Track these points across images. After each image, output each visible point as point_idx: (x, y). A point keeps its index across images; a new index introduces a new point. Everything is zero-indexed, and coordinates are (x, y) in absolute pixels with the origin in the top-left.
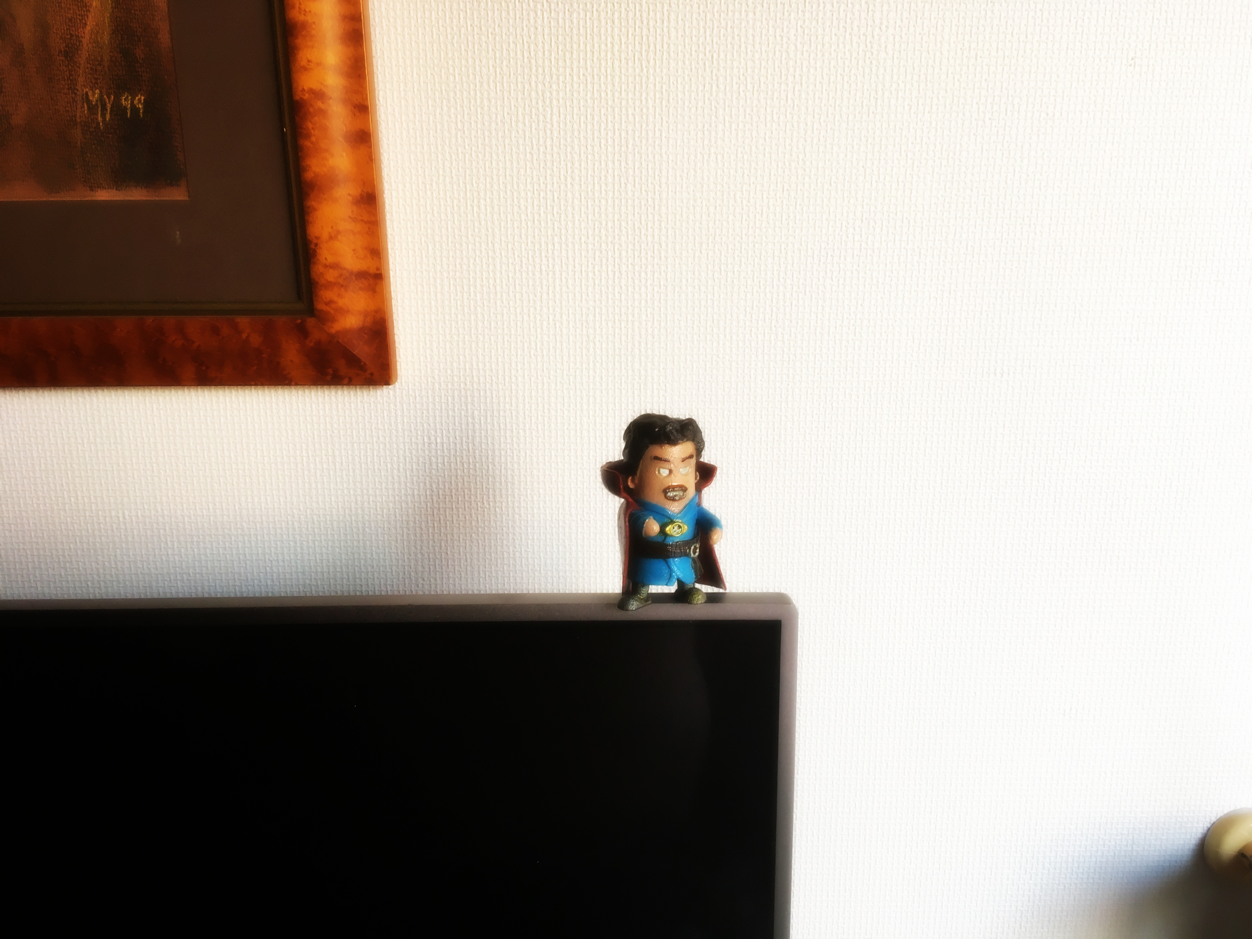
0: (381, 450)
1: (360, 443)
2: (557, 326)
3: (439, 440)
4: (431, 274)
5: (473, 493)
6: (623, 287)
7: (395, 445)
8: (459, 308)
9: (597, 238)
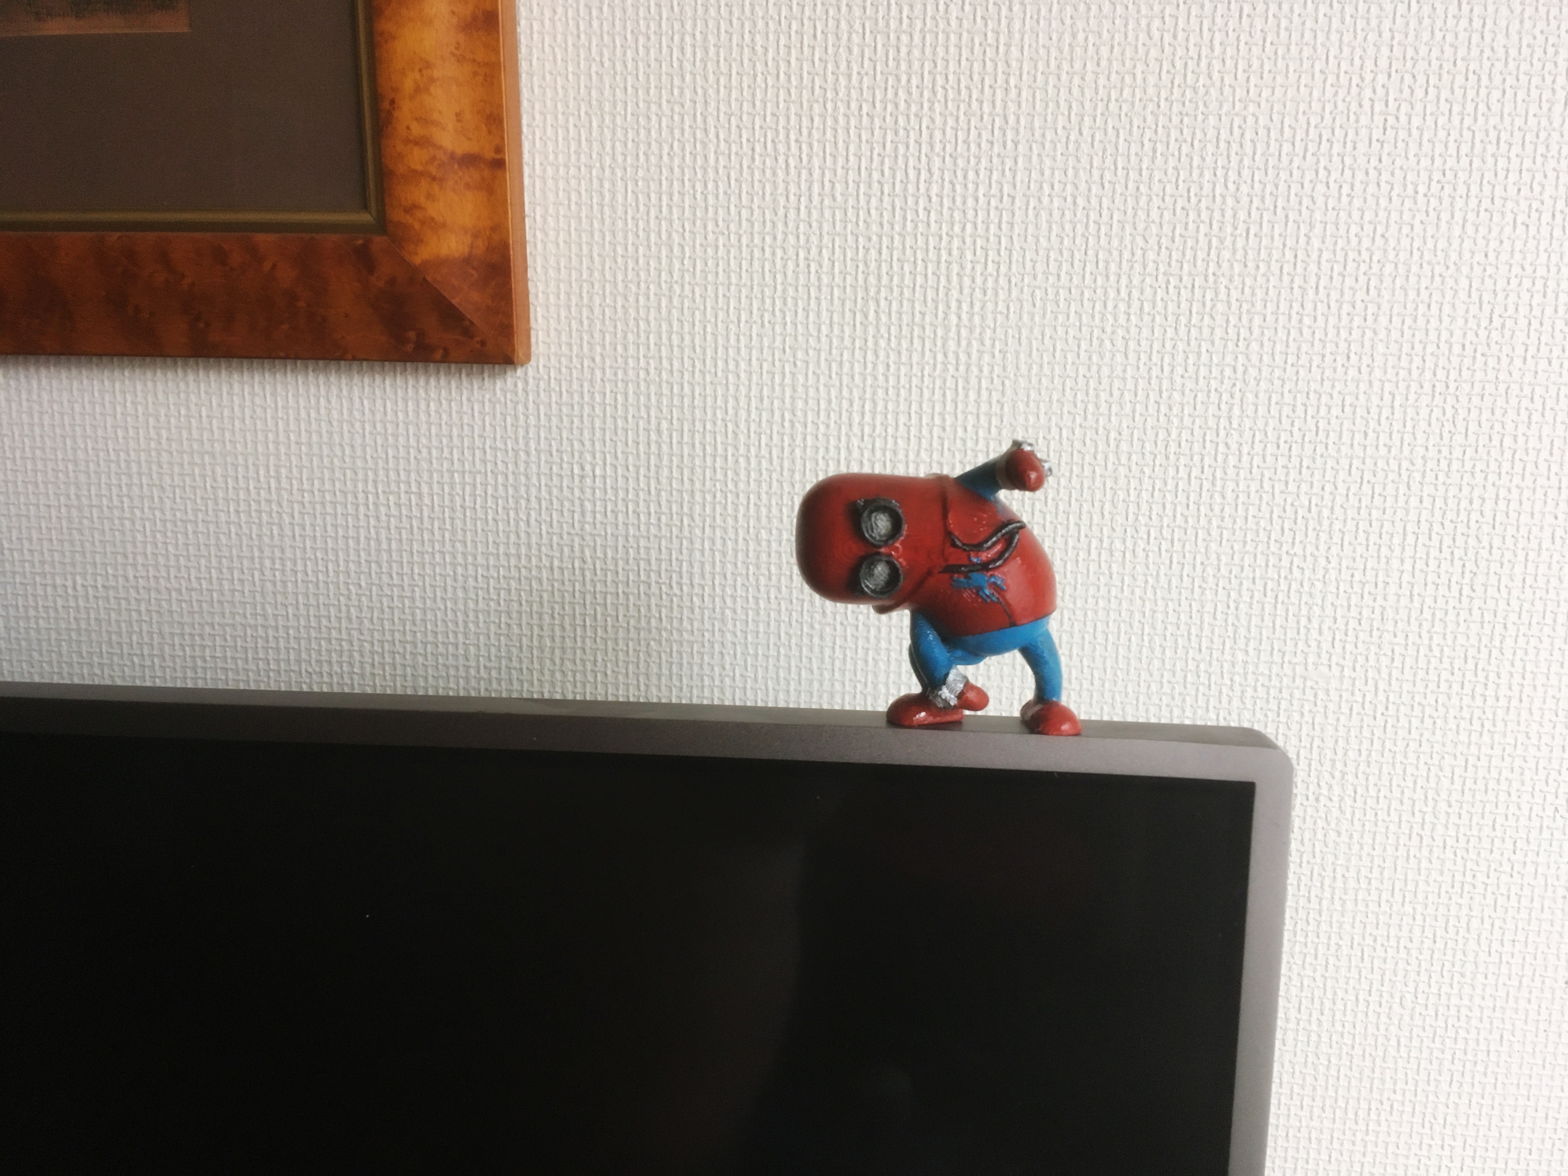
0: (500, 487)
1: (464, 472)
2: (813, 270)
3: (598, 472)
4: (594, 173)
5: (654, 567)
6: (934, 199)
7: (523, 479)
8: (641, 233)
9: (890, 107)
